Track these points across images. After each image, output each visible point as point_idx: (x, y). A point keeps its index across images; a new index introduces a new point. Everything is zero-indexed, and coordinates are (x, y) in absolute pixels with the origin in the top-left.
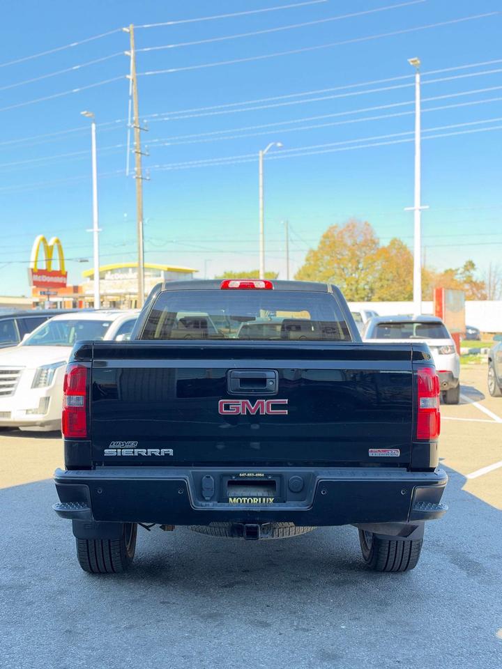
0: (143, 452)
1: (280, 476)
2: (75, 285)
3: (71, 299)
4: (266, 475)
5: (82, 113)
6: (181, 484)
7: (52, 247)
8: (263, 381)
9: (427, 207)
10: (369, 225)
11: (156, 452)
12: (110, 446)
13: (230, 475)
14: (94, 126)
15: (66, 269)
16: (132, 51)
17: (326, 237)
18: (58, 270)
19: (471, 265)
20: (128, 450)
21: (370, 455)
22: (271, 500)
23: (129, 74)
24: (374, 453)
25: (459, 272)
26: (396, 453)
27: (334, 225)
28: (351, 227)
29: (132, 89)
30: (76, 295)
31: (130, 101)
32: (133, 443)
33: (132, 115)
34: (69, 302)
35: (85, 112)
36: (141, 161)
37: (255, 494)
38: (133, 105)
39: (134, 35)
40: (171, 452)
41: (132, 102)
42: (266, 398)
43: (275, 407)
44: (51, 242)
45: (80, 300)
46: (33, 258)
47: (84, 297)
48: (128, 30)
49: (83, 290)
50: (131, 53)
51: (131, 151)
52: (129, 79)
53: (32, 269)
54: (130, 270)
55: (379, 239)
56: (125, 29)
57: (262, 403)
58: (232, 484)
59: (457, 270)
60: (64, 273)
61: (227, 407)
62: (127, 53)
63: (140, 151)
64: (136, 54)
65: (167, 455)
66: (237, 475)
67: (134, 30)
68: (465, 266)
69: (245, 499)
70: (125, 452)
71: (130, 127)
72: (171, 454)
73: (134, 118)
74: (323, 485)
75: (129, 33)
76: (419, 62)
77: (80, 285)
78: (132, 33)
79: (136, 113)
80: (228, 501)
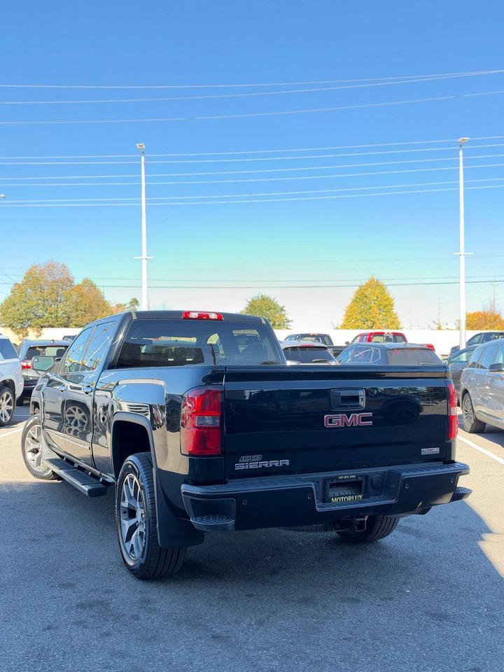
0: (266, 464)
1: (366, 477)
4: (357, 476)
8: (356, 398)
9: (152, 258)
10: (65, 267)
11: (276, 463)
12: (240, 461)
13: (332, 478)
17: (29, 273)
19: (135, 302)
20: (255, 463)
21: (423, 453)
22: (361, 496)
24: (425, 451)
25: (127, 307)
26: (437, 451)
27: (36, 264)
28: (51, 267)
32: (259, 457)
37: (349, 493)
40: (287, 462)
42: (358, 412)
43: (364, 419)
55: (73, 278)
57: (356, 416)
58: (333, 485)
59: (125, 305)
61: (330, 421)
65: (284, 465)
66: (337, 478)
68: (131, 302)
69: (342, 498)
70: (252, 466)
72: (288, 464)
74: (406, 480)
76: (144, 147)
80: (331, 501)
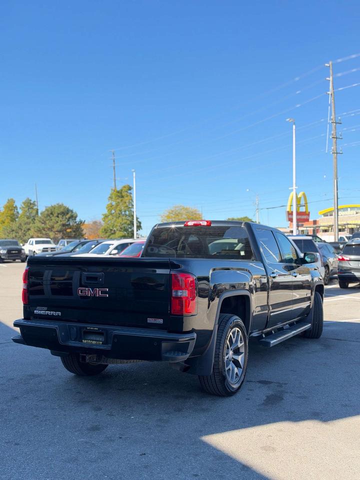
0: (49, 313)
2: (315, 219)
3: (312, 229)
4: (99, 329)
5: (288, 120)
6: (55, 330)
7: (300, 198)
11: (54, 313)
12: (37, 309)
13: (84, 328)
14: (294, 126)
15: (309, 210)
16: (331, 77)
18: (304, 211)
22: (101, 342)
23: (329, 91)
24: (150, 320)
26: (161, 321)
29: (330, 100)
30: (315, 226)
31: (329, 107)
33: (331, 115)
34: (310, 230)
35: (288, 119)
36: (336, 143)
37: (94, 339)
38: (331, 110)
39: (332, 67)
40: (60, 313)
41: (331, 108)
42: (98, 287)
43: (102, 292)
44: (300, 195)
45: (317, 228)
46: (289, 204)
47: (319, 227)
48: (328, 65)
49: (319, 223)
50: (331, 79)
51: (329, 137)
52: (329, 94)
53: (288, 212)
54: (349, 209)
56: (326, 65)
57: (97, 290)
58: (84, 332)
60: (307, 213)
61: (81, 292)
62: (328, 79)
63: (335, 137)
64: (333, 78)
65: (58, 315)
66: (86, 328)
67: (332, 65)
69: (90, 341)
70: (42, 312)
71: (329, 123)
72: (60, 315)
73: (332, 117)
74: (116, 336)
75: (329, 66)
77: (317, 220)
78: (331, 66)
79: (333, 114)
80: (82, 342)
